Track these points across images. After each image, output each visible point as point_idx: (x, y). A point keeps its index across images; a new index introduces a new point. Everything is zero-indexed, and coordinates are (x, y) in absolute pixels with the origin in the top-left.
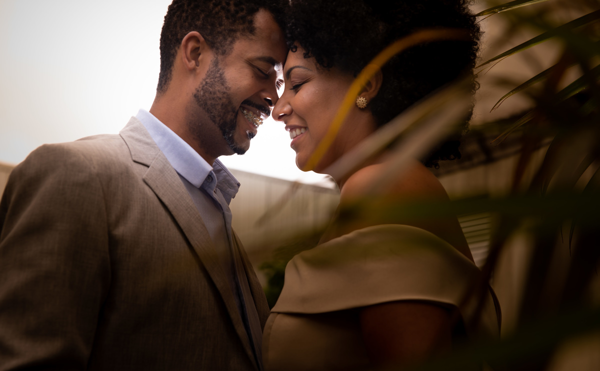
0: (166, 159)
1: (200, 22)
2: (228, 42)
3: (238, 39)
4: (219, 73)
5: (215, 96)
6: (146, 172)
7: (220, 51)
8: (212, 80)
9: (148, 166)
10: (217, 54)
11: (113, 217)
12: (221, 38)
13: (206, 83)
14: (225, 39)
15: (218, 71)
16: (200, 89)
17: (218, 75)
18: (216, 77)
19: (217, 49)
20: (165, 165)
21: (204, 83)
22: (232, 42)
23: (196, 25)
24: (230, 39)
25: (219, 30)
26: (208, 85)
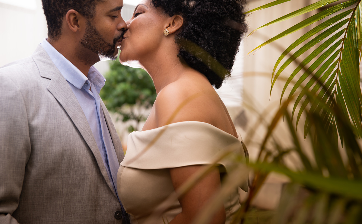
0: (61, 73)
1: (71, 2)
2: (92, 9)
3: (97, 5)
4: (93, 29)
5: (95, 42)
6: (49, 83)
7: (90, 16)
8: (91, 34)
9: (50, 79)
10: (88, 18)
11: (31, 115)
12: (87, 8)
13: (88, 36)
14: (89, 7)
15: (92, 28)
16: (84, 40)
17: (93, 30)
18: (92, 32)
19: (87, 15)
20: (60, 77)
21: (86, 36)
22: (94, 8)
23: (70, 5)
24: (92, 7)
25: (84, 3)
26: (89, 37)
